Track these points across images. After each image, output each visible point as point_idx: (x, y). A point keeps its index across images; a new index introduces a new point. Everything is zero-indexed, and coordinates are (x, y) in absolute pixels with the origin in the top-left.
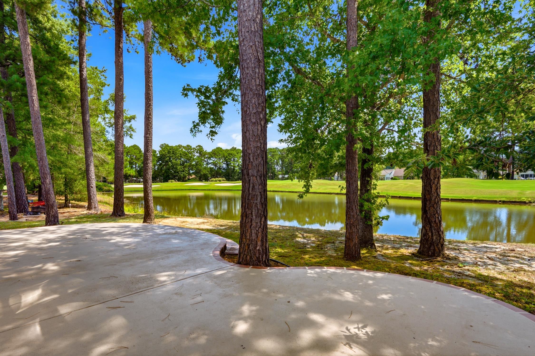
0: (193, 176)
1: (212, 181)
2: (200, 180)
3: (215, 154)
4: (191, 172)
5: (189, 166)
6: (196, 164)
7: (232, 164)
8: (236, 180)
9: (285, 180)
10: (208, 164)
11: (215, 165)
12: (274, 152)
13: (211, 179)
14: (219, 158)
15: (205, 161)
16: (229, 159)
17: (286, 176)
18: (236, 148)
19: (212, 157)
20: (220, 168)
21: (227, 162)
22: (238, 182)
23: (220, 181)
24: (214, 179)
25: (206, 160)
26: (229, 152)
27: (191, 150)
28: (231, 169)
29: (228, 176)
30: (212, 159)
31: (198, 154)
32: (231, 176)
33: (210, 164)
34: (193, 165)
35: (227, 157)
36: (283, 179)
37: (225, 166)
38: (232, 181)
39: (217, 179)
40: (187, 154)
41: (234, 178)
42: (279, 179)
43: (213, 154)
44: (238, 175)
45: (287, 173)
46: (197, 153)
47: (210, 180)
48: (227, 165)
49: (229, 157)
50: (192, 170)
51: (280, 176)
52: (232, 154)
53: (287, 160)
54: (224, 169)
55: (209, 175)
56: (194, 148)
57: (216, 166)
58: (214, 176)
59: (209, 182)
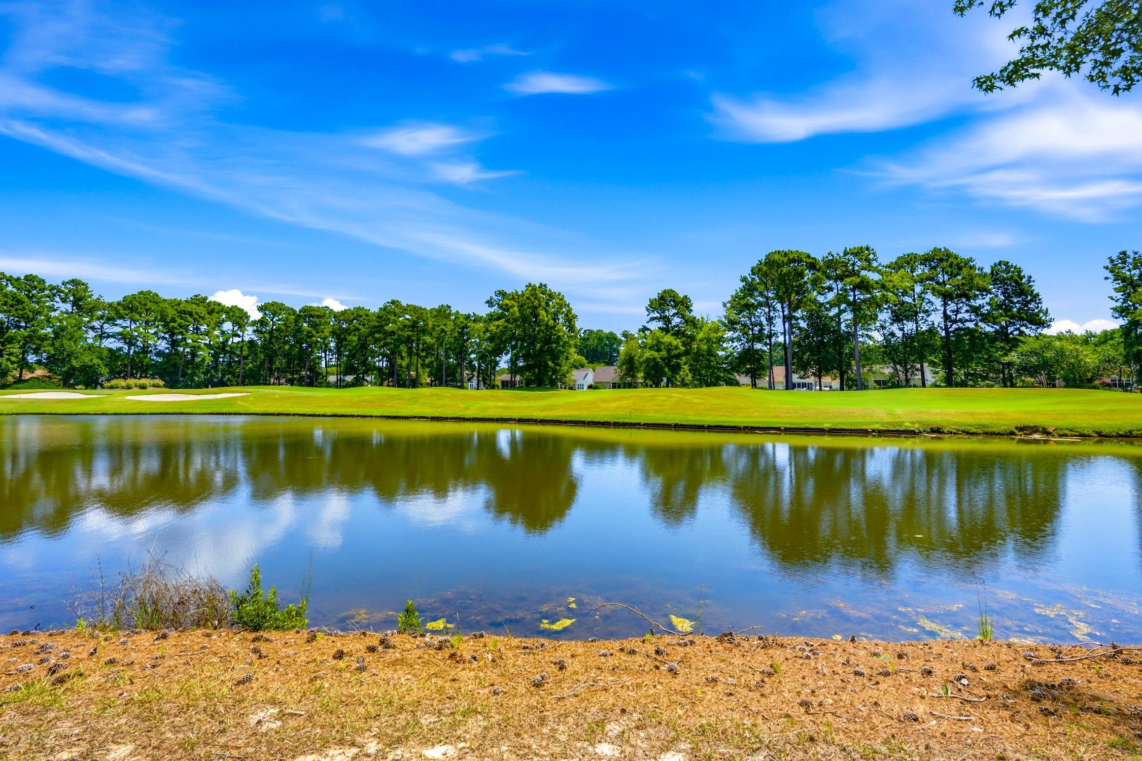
0: (40, 372)
1: (111, 387)
2: (67, 383)
3: (132, 310)
4: (31, 358)
5: (29, 339)
6: (57, 335)
7: (189, 341)
8: (199, 386)
9: (345, 387)
10: (102, 336)
11: (130, 341)
12: (319, 317)
13: (108, 380)
14: (147, 323)
15: (93, 328)
16: (180, 326)
17: (349, 378)
18: (205, 299)
19: (121, 317)
20: (145, 350)
21: (172, 335)
22: (204, 390)
23: (143, 387)
24: (122, 383)
25: (96, 324)
26: (182, 307)
27: (43, 290)
28: (182, 355)
29: (175, 373)
30: (119, 322)
31: (68, 307)
32: (184, 375)
33: (109, 337)
34: (43, 338)
35: (173, 320)
36: (340, 385)
37: (163, 345)
38: (186, 387)
39: (131, 381)
40: (20, 302)
41: (193, 381)
42: (329, 385)
43: (125, 308)
44: (205, 373)
45: (350, 370)
46: (64, 301)
47: (106, 384)
48: (174, 344)
49: (179, 321)
50: (36, 351)
51: (332, 379)
52: (191, 314)
53: (355, 338)
54: (160, 354)
55: (105, 371)
56: (52, 288)
57: (130, 344)
58: (119, 373)
59: (99, 390)
